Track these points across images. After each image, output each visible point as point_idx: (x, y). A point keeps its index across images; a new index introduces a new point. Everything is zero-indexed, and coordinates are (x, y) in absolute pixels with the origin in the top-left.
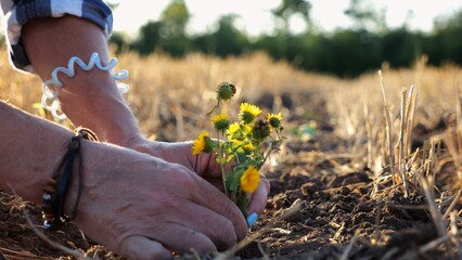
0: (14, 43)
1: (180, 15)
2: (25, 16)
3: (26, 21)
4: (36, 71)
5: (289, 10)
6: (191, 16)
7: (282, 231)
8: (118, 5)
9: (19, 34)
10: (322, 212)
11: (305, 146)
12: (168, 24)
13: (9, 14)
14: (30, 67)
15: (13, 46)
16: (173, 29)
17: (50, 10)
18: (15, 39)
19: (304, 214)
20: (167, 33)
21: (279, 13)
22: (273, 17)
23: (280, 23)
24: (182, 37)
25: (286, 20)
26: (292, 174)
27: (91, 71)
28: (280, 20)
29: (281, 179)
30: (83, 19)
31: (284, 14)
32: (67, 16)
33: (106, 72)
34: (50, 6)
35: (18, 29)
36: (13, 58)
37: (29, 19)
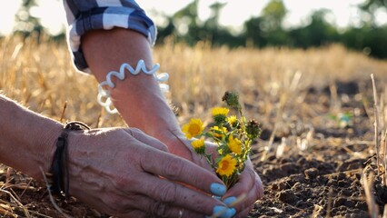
0: (75, 50)
1: (278, 11)
2: (82, 28)
3: (83, 32)
4: (93, 73)
5: (374, 5)
6: (287, 11)
7: (277, 210)
8: (225, 4)
9: (79, 43)
10: (314, 195)
11: (341, 131)
12: (267, 19)
13: (71, 26)
14: (88, 70)
15: (74, 53)
16: (272, 23)
17: (102, 24)
18: (75, 47)
19: (299, 196)
20: (267, 26)
21: (365, 8)
22: (360, 11)
23: (366, 17)
24: (280, 30)
25: (372, 14)
26: (307, 159)
27: (138, 74)
28: (366, 14)
29: (297, 164)
30: (129, 29)
31: (370, 8)
32: (116, 29)
33: (151, 75)
34: (102, 21)
35: (77, 39)
36: (75, 63)
37: (86, 31)
